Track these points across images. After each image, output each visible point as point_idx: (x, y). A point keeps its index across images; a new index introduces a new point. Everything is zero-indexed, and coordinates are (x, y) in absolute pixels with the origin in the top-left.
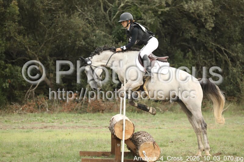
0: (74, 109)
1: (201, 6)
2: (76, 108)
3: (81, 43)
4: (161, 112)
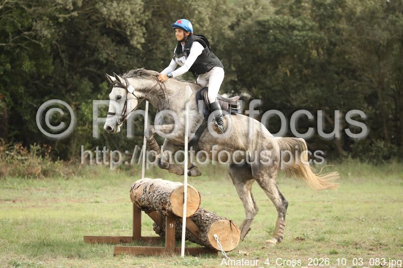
1: (127, 9)
4: (64, 177)
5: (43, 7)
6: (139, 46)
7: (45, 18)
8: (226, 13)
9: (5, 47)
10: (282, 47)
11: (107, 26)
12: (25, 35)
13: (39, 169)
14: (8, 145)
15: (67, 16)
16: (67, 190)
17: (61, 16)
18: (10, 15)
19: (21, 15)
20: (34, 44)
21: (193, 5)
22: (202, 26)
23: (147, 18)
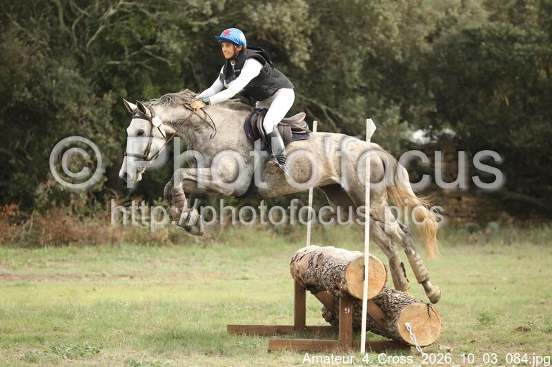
0: (10, 239)
1: (285, 15)
2: (16, 236)
3: (24, 94)
4: (199, 244)
5: (171, 12)
6: (302, 65)
7: (173, 26)
8: (421, 19)
9: (120, 66)
10: (499, 66)
11: (259, 37)
12: (146, 49)
13: (165, 234)
14: (124, 200)
15: (204, 24)
16: (204, 262)
17: (196, 23)
18: (125, 22)
19: (140, 22)
20: (160, 62)
21: (376, 8)
22: (388, 37)
23: (313, 26)
